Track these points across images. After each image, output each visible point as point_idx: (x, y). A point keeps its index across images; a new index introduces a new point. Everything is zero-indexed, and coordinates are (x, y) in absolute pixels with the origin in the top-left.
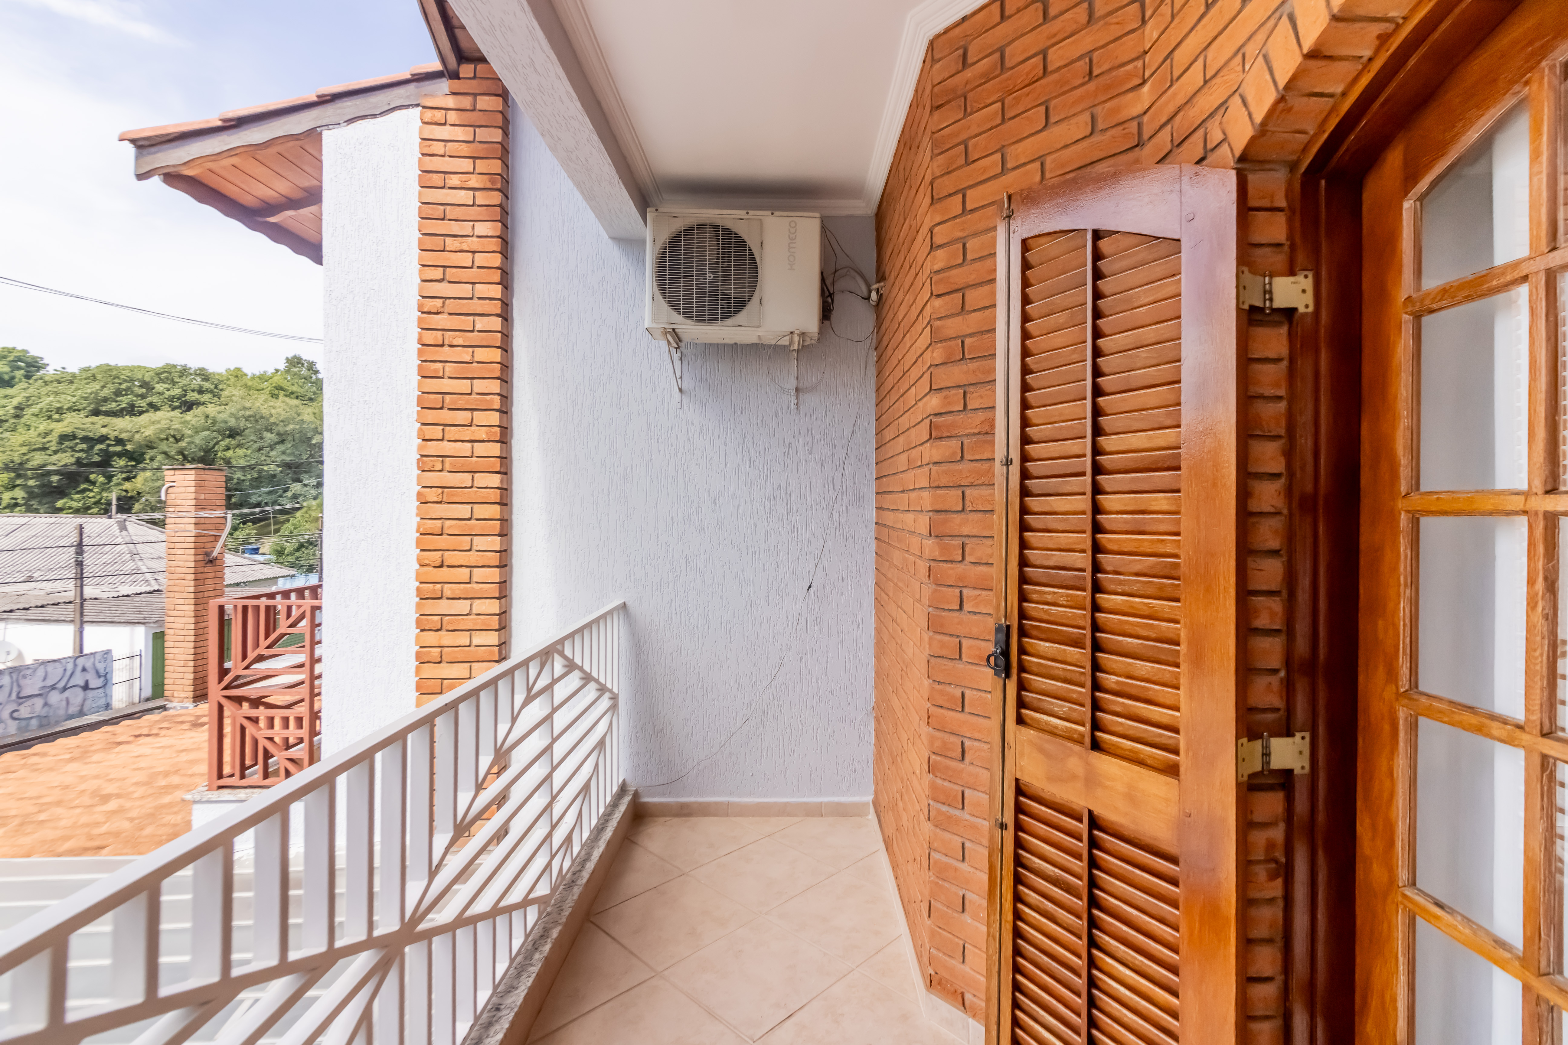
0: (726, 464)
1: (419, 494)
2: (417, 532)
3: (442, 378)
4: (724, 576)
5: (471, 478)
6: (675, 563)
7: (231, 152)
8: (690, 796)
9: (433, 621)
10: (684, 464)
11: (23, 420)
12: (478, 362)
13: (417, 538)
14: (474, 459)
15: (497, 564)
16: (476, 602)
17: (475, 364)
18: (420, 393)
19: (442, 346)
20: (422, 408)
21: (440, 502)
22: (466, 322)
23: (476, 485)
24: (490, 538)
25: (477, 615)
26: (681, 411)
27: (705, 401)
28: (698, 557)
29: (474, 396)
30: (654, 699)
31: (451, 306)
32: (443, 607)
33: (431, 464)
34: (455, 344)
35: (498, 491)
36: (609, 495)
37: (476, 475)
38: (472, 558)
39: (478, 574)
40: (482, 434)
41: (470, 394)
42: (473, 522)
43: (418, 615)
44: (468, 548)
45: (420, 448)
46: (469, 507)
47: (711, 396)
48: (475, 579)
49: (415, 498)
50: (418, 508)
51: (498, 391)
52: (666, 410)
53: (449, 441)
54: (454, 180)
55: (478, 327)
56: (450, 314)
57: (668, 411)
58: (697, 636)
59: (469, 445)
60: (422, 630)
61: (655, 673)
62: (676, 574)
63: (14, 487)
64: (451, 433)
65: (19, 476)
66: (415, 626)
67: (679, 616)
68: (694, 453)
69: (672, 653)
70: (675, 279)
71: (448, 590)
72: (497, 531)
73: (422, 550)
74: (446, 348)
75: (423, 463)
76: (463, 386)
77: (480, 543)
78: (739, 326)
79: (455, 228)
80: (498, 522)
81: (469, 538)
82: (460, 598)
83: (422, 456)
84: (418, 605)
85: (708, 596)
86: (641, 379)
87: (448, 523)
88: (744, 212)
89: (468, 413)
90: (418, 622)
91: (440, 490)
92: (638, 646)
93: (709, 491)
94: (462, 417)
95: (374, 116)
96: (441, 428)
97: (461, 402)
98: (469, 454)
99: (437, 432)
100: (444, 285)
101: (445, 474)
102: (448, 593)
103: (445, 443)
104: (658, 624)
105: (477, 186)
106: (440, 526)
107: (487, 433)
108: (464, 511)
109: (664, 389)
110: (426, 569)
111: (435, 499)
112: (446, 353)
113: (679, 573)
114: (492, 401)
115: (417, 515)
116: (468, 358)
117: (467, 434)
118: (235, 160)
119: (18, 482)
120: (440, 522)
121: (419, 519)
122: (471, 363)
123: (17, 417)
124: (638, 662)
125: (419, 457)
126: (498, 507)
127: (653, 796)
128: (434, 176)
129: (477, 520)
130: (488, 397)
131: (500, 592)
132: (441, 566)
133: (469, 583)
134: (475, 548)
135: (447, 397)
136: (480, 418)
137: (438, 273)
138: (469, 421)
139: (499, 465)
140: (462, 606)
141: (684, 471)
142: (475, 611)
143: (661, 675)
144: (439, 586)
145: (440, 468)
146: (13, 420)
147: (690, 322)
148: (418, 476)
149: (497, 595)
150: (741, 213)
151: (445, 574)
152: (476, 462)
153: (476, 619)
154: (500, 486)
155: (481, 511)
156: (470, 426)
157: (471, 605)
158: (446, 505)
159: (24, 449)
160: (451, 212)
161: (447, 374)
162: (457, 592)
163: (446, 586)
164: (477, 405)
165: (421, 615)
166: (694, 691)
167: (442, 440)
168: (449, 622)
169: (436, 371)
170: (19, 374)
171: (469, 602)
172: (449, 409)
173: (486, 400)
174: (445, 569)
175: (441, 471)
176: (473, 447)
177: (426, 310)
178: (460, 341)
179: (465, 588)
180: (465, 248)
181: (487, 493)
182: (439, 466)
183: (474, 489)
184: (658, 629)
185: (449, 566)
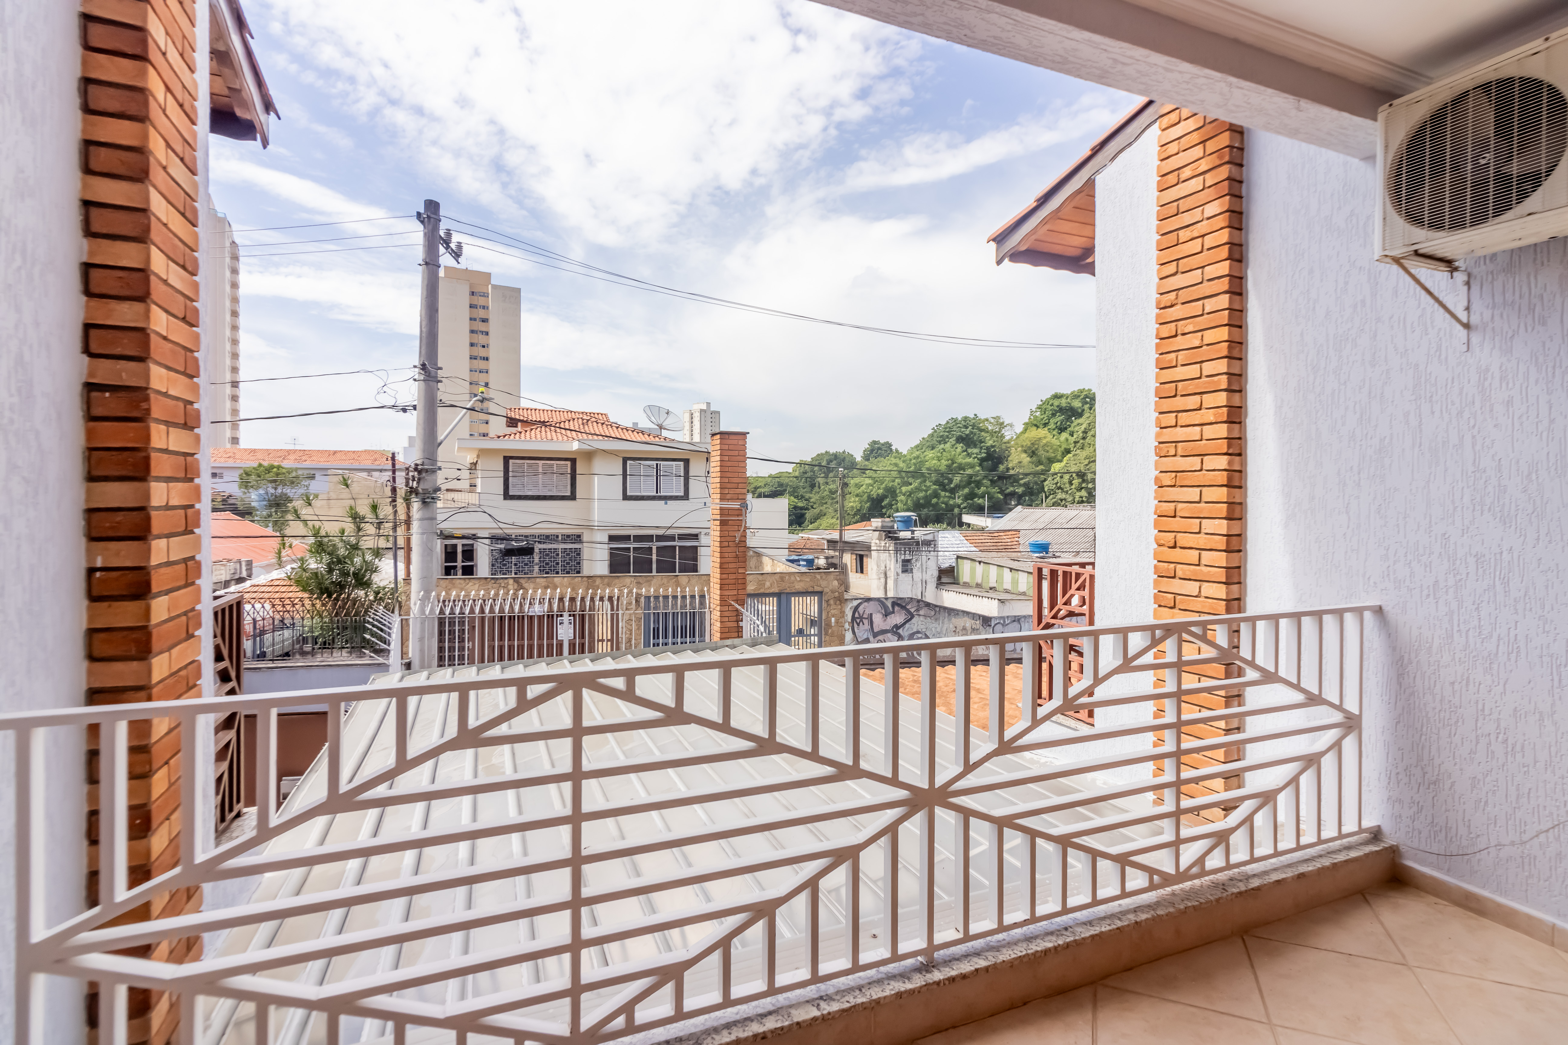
0: (1552, 421)
1: (1157, 479)
2: (1155, 513)
3: (1176, 366)
4: (1547, 587)
5: (1200, 461)
6: (1458, 562)
7: (1044, 222)
8: (1484, 887)
9: (1167, 599)
10: (1474, 427)
11: (1087, 440)
12: (1208, 345)
13: (1155, 520)
14: (1204, 442)
15: (1224, 548)
16: (1205, 585)
17: (1205, 347)
18: (1158, 385)
19: (1176, 336)
20: (1160, 398)
21: (1174, 486)
22: (1197, 306)
23: (1204, 468)
24: (1217, 521)
25: (1206, 597)
26: (1469, 354)
27: (1510, 334)
28: (1498, 556)
29: (1204, 379)
30: (1423, 737)
31: (1184, 295)
32: (1176, 586)
33: (1166, 450)
34: (1186, 331)
35: (1225, 473)
36: (1359, 473)
37: (1205, 458)
38: (1201, 541)
39: (1207, 557)
40: (1210, 416)
41: (1200, 378)
42: (1202, 505)
43: (1156, 591)
44: (1197, 531)
45: (1158, 435)
46: (1198, 490)
47: (1522, 325)
48: (1203, 562)
49: (1153, 481)
50: (1156, 491)
51: (1225, 370)
52: (1443, 357)
53: (1182, 426)
54: (1187, 173)
55: (1207, 310)
56: (1183, 303)
57: (1446, 358)
58: (1495, 666)
59: (1198, 429)
60: (1160, 606)
61: (1425, 704)
62: (1458, 577)
63: (1082, 488)
64: (1184, 418)
65: (1084, 481)
66: (1153, 601)
67: (1464, 635)
68: (1491, 411)
69: (1453, 683)
70: (1415, 185)
71: (1181, 570)
72: (1224, 515)
73: (1160, 531)
74: (1179, 337)
75: (1160, 449)
76: (1193, 371)
77: (1209, 526)
78: (1530, 214)
79: (1187, 219)
80: (1225, 505)
81: (1198, 521)
82: (1190, 580)
83: (1160, 443)
84: (1155, 581)
85: (1516, 613)
86: (1404, 323)
87: (1180, 506)
88: (1540, 41)
89: (1198, 397)
90: (1156, 597)
91: (1174, 474)
92: (1400, 663)
93: (1518, 462)
94: (1192, 402)
95: (1130, 144)
96: (1174, 414)
97: (1192, 387)
98: (1198, 438)
99: (1170, 419)
100: (1179, 276)
101: (1178, 458)
102: (1179, 573)
103: (1178, 429)
104: (1430, 640)
105: (1206, 168)
106: (1173, 508)
107: (1215, 415)
108: (1193, 494)
109: (1440, 329)
110: (1162, 548)
111: (1169, 483)
112: (1180, 342)
113: (1464, 576)
114: (1219, 381)
115: (1155, 498)
116: (1197, 343)
117: (1196, 417)
118: (1047, 227)
119: (1084, 485)
120: (1173, 504)
121: (1156, 502)
122: (1201, 347)
123: (1084, 438)
124: (1400, 684)
125: (1157, 444)
126: (1225, 489)
127: (1422, 863)
128: (1169, 176)
129: (1206, 502)
130: (1216, 378)
131: (1227, 577)
132: (1174, 547)
133: (1199, 565)
134: (1203, 531)
135: (1180, 385)
136: (1209, 400)
137: (1172, 268)
138: (1199, 405)
139: (1226, 446)
140: (1192, 588)
141: (1474, 437)
142: (1203, 594)
143: (1434, 708)
144: (1172, 566)
145: (1173, 453)
146: (1081, 441)
147: (1441, 234)
148: (1156, 462)
149: (1224, 580)
150: (1537, 44)
151: (1177, 555)
152: (1205, 444)
153: (1203, 602)
154: (1227, 468)
155: (1211, 494)
156: (1200, 409)
157: (1200, 587)
158: (1179, 489)
159: (1086, 462)
160: (1184, 205)
161: (1180, 362)
162: (1188, 573)
163: (1179, 566)
164: (1206, 388)
165: (1159, 591)
166: (1490, 744)
167: (1176, 426)
168: (1182, 602)
169: (1170, 361)
170: (1087, 407)
171: (1198, 584)
172: (1182, 396)
173: (1214, 382)
174: (1178, 550)
175: (1175, 456)
176: (1202, 431)
177: (1162, 306)
178: (1191, 328)
179: (1194, 570)
180: (1196, 234)
181: (1214, 476)
182: (1172, 452)
183: (1204, 472)
184: (1430, 647)
185: (1181, 548)
